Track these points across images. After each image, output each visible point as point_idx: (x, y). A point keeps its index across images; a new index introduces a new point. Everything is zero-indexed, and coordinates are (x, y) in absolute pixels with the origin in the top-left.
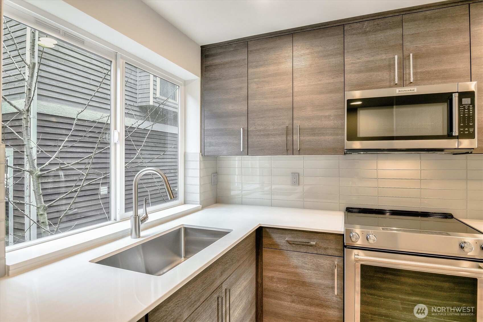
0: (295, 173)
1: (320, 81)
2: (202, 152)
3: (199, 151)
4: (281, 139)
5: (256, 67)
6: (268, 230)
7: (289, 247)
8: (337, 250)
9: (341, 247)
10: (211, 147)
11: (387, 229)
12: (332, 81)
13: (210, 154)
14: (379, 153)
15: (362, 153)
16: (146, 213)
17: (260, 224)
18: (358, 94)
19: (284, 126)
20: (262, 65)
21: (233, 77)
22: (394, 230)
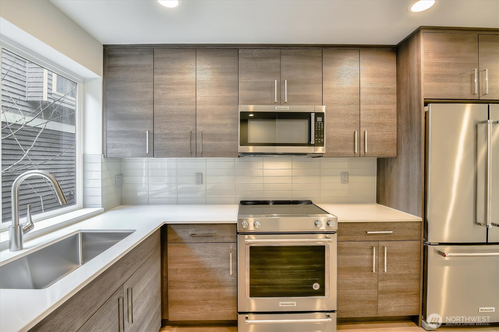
0: (198, 174)
1: (219, 93)
2: (104, 153)
3: (101, 153)
4: (185, 143)
5: (162, 74)
6: (172, 226)
7: (193, 240)
8: (231, 237)
9: (235, 234)
10: (114, 149)
11: (268, 216)
12: (229, 95)
13: (112, 156)
15: (252, 156)
16: (31, 222)
17: (165, 222)
18: (251, 108)
19: (188, 131)
20: (167, 73)
21: (138, 80)
22: (275, 216)
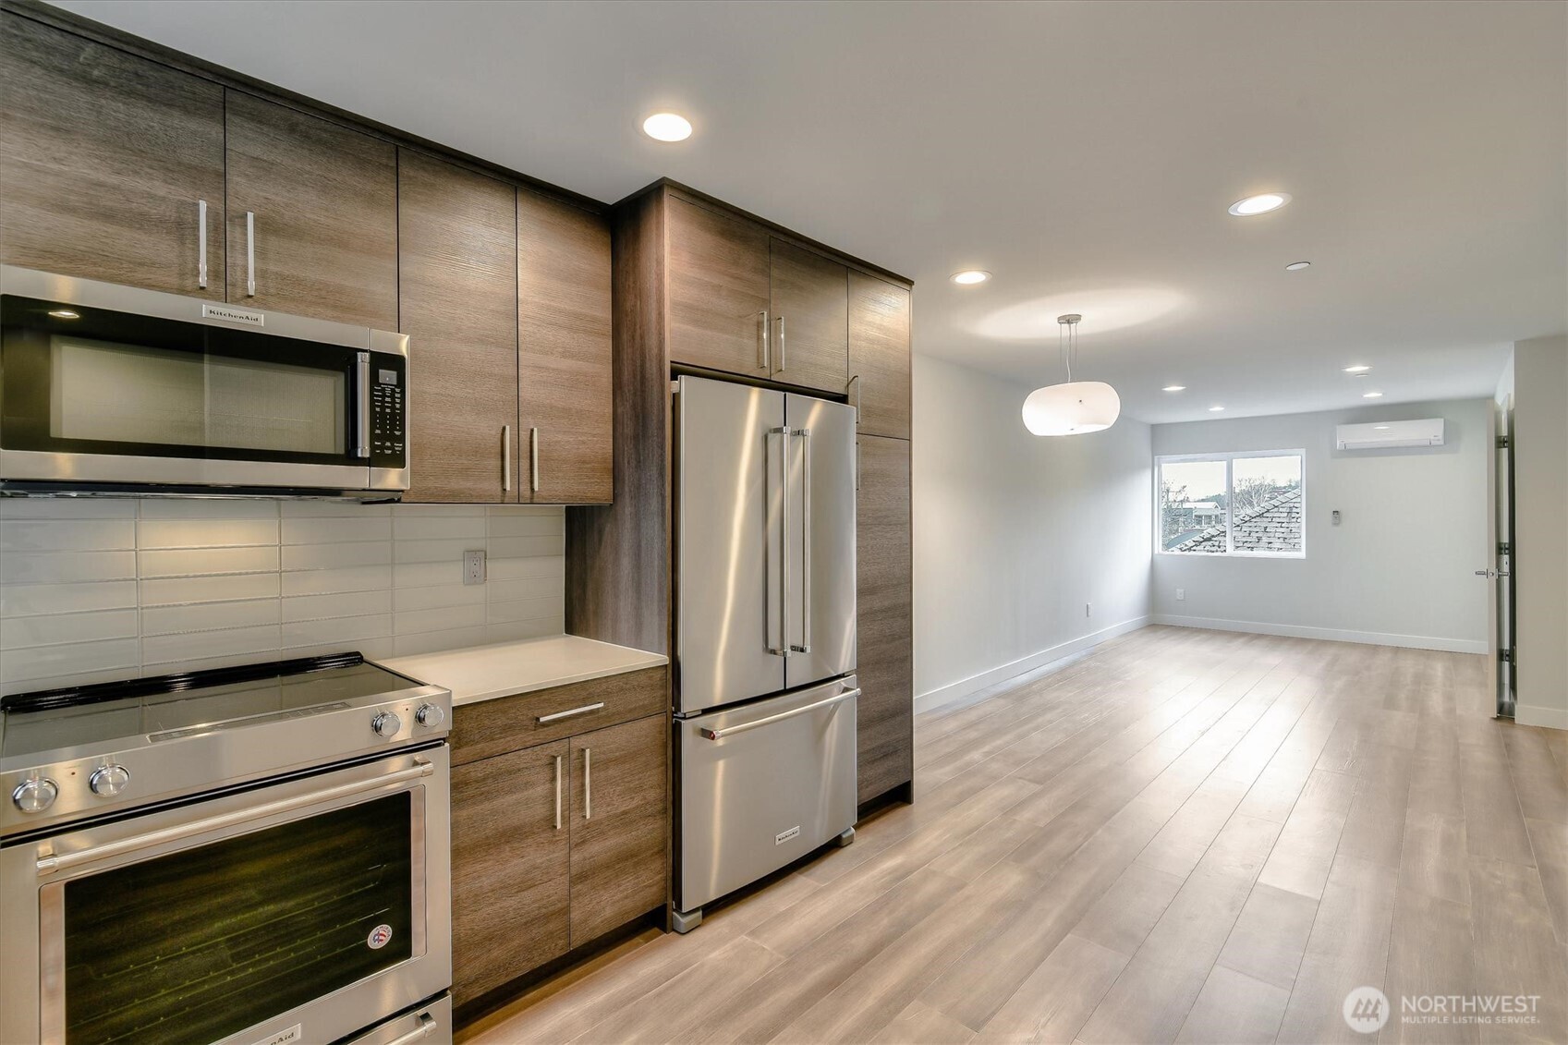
11: (168, 736)
14: (145, 497)
15: (74, 494)
